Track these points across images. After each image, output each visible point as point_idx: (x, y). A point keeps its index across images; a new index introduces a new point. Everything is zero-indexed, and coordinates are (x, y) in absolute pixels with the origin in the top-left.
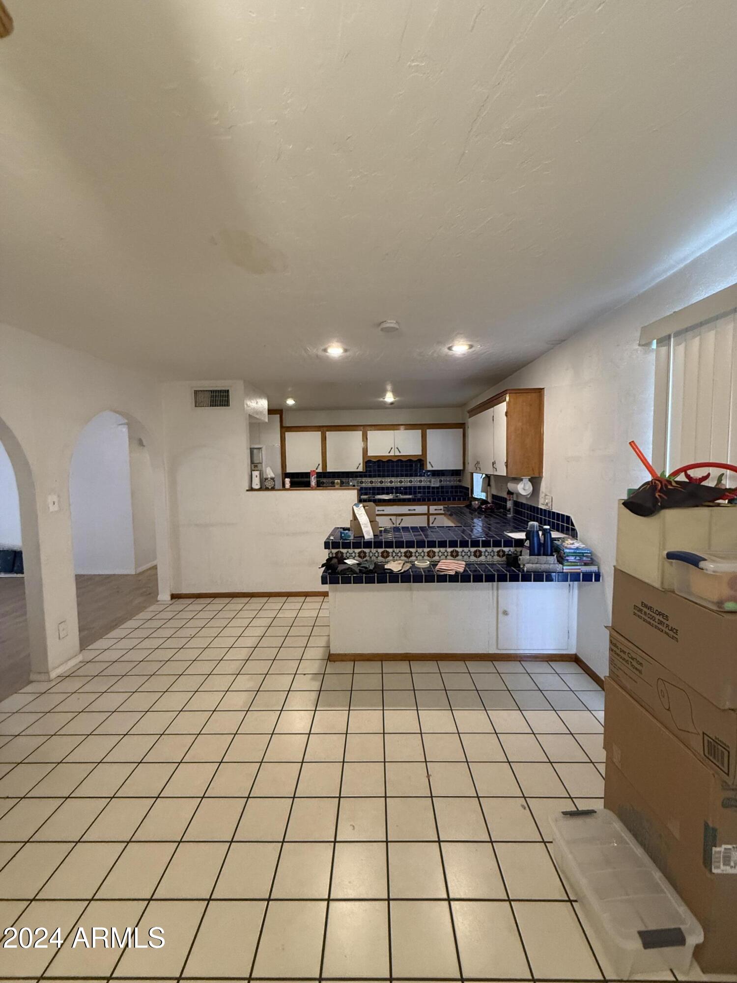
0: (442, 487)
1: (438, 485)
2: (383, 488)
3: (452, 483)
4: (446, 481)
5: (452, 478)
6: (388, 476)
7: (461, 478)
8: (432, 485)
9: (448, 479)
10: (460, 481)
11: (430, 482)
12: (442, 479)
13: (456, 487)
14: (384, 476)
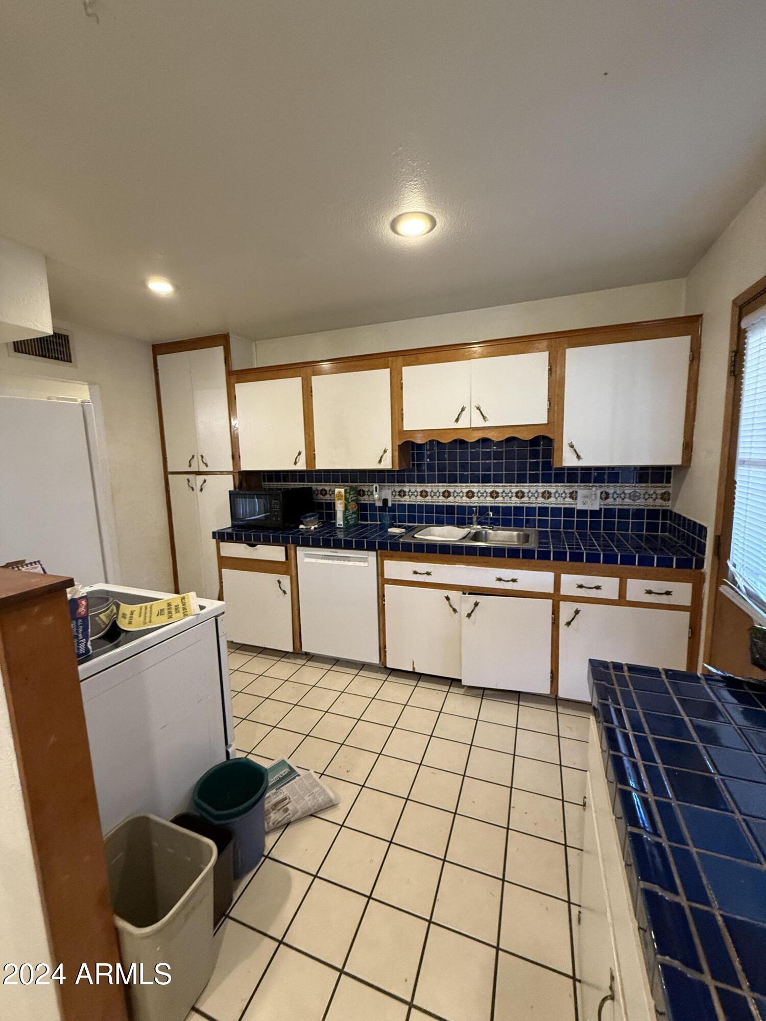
0: (609, 512)
1: (595, 505)
2: (450, 509)
3: (640, 503)
4: (622, 496)
5: (640, 489)
6: (464, 480)
7: (670, 491)
8: (580, 506)
9: (627, 492)
10: (665, 497)
11: (573, 496)
12: (611, 491)
13: (653, 513)
14: (453, 480)
